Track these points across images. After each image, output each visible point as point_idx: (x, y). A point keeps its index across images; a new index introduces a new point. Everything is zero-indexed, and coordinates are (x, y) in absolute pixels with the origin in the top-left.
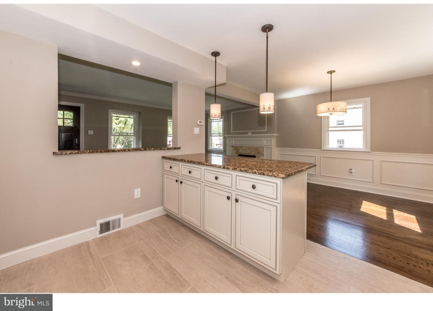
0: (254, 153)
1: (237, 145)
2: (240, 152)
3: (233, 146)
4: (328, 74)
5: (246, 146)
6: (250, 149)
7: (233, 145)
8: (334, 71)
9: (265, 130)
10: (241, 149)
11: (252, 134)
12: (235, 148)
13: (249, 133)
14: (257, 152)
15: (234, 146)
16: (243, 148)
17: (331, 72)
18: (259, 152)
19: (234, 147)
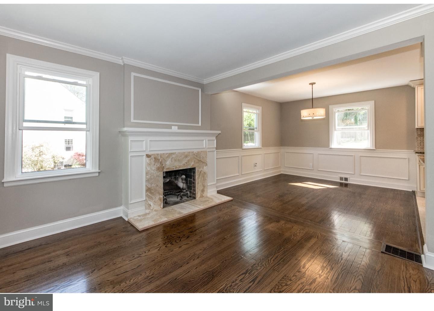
0: (193, 163)
1: (159, 153)
2: (167, 167)
3: (148, 156)
4: (310, 85)
5: (180, 153)
6: (186, 157)
7: (149, 153)
8: (314, 83)
9: (199, 124)
10: (170, 159)
11: (178, 129)
12: (155, 158)
13: (173, 127)
14: (198, 160)
15: (153, 155)
16: (173, 156)
17: (312, 84)
18: (201, 161)
19: (152, 157)
